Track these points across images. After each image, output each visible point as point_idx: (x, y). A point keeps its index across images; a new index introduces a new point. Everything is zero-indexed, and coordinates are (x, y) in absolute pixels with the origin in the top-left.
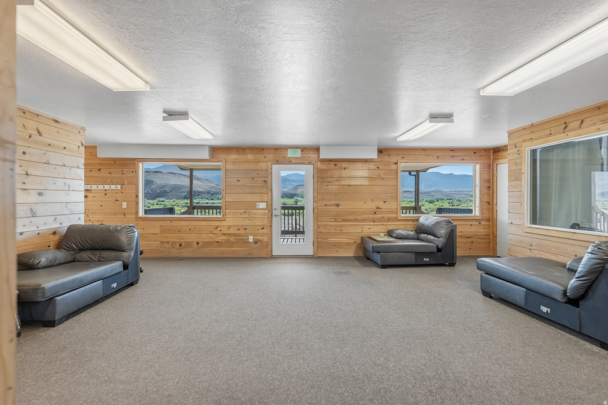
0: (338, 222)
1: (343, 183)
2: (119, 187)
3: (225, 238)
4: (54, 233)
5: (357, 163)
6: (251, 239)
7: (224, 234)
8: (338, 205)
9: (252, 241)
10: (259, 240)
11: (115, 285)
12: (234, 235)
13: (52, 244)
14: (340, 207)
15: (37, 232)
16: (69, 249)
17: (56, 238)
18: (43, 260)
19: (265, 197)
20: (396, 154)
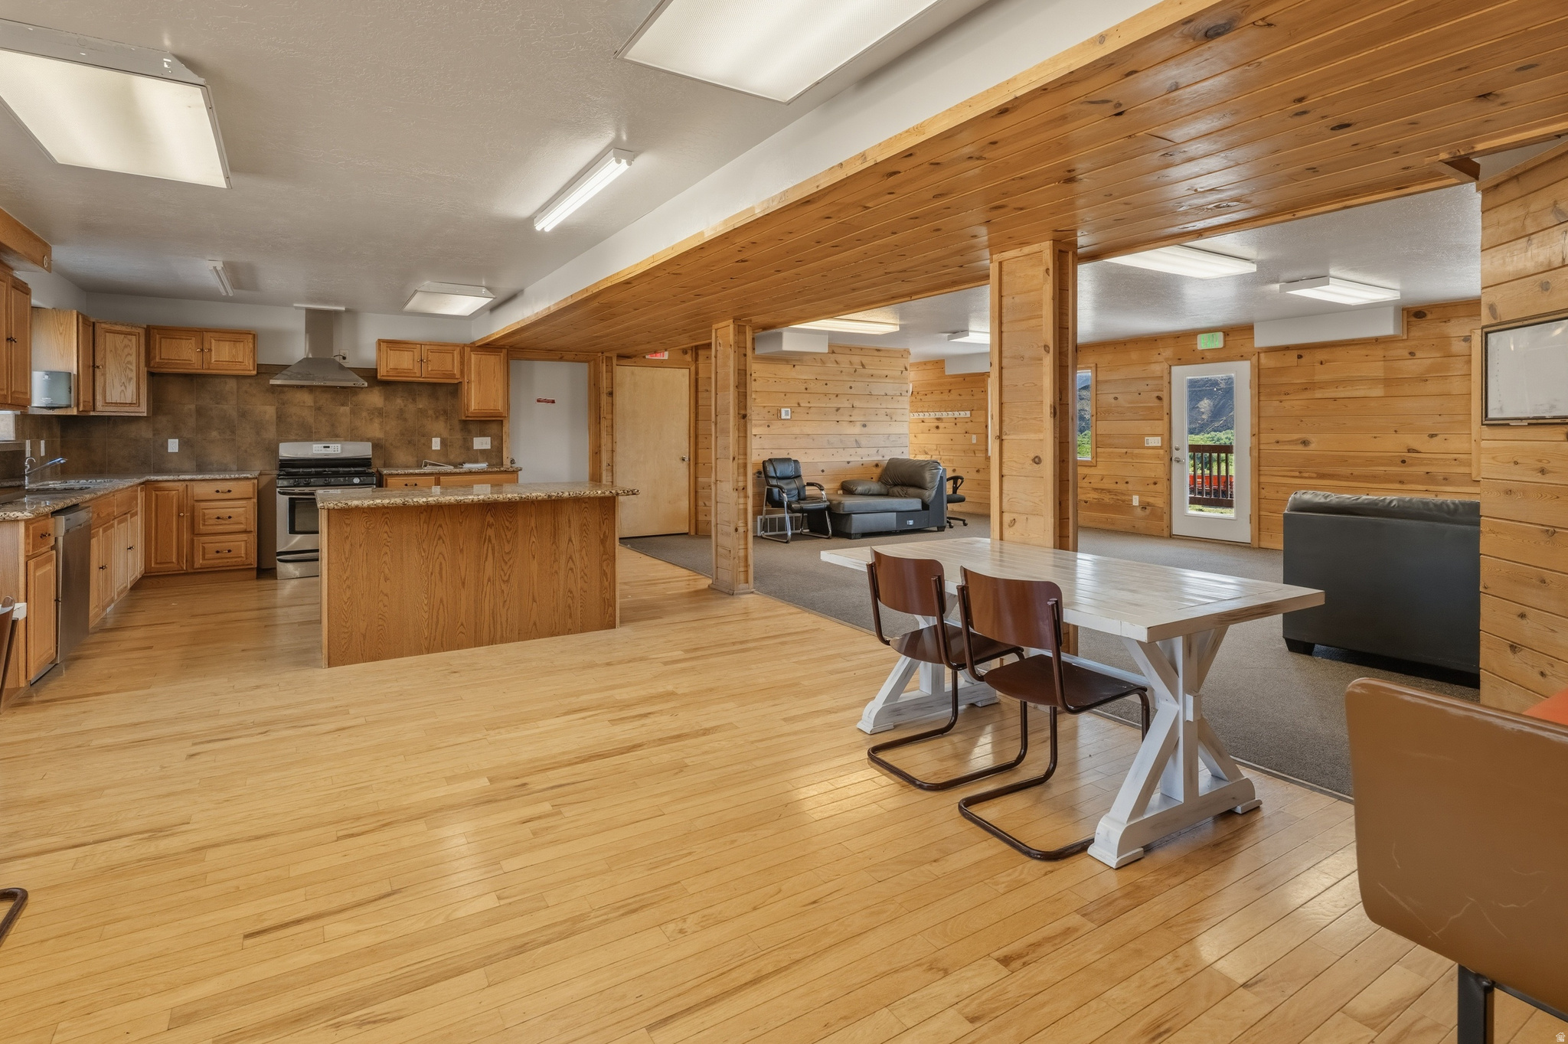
0: (1306, 478)
1: (1318, 394)
2: (968, 413)
3: (1096, 495)
4: (877, 465)
5: (1352, 347)
6: (1136, 501)
7: (1095, 489)
8: (1305, 443)
9: (1137, 504)
10: (1149, 504)
11: (911, 522)
12: (1110, 492)
13: (875, 477)
14: (1312, 446)
15: (862, 463)
16: (886, 483)
17: (879, 471)
18: (860, 489)
19: (1161, 426)
20: (1467, 316)
